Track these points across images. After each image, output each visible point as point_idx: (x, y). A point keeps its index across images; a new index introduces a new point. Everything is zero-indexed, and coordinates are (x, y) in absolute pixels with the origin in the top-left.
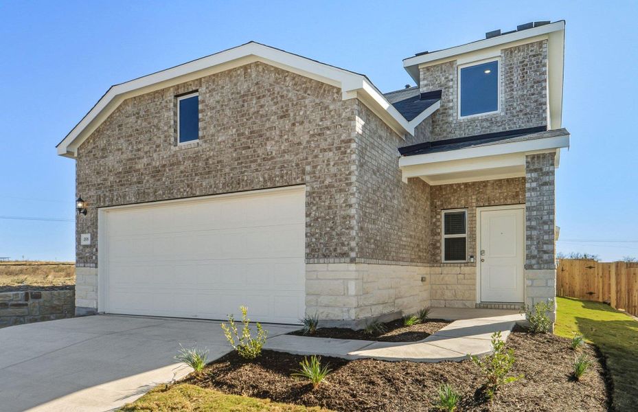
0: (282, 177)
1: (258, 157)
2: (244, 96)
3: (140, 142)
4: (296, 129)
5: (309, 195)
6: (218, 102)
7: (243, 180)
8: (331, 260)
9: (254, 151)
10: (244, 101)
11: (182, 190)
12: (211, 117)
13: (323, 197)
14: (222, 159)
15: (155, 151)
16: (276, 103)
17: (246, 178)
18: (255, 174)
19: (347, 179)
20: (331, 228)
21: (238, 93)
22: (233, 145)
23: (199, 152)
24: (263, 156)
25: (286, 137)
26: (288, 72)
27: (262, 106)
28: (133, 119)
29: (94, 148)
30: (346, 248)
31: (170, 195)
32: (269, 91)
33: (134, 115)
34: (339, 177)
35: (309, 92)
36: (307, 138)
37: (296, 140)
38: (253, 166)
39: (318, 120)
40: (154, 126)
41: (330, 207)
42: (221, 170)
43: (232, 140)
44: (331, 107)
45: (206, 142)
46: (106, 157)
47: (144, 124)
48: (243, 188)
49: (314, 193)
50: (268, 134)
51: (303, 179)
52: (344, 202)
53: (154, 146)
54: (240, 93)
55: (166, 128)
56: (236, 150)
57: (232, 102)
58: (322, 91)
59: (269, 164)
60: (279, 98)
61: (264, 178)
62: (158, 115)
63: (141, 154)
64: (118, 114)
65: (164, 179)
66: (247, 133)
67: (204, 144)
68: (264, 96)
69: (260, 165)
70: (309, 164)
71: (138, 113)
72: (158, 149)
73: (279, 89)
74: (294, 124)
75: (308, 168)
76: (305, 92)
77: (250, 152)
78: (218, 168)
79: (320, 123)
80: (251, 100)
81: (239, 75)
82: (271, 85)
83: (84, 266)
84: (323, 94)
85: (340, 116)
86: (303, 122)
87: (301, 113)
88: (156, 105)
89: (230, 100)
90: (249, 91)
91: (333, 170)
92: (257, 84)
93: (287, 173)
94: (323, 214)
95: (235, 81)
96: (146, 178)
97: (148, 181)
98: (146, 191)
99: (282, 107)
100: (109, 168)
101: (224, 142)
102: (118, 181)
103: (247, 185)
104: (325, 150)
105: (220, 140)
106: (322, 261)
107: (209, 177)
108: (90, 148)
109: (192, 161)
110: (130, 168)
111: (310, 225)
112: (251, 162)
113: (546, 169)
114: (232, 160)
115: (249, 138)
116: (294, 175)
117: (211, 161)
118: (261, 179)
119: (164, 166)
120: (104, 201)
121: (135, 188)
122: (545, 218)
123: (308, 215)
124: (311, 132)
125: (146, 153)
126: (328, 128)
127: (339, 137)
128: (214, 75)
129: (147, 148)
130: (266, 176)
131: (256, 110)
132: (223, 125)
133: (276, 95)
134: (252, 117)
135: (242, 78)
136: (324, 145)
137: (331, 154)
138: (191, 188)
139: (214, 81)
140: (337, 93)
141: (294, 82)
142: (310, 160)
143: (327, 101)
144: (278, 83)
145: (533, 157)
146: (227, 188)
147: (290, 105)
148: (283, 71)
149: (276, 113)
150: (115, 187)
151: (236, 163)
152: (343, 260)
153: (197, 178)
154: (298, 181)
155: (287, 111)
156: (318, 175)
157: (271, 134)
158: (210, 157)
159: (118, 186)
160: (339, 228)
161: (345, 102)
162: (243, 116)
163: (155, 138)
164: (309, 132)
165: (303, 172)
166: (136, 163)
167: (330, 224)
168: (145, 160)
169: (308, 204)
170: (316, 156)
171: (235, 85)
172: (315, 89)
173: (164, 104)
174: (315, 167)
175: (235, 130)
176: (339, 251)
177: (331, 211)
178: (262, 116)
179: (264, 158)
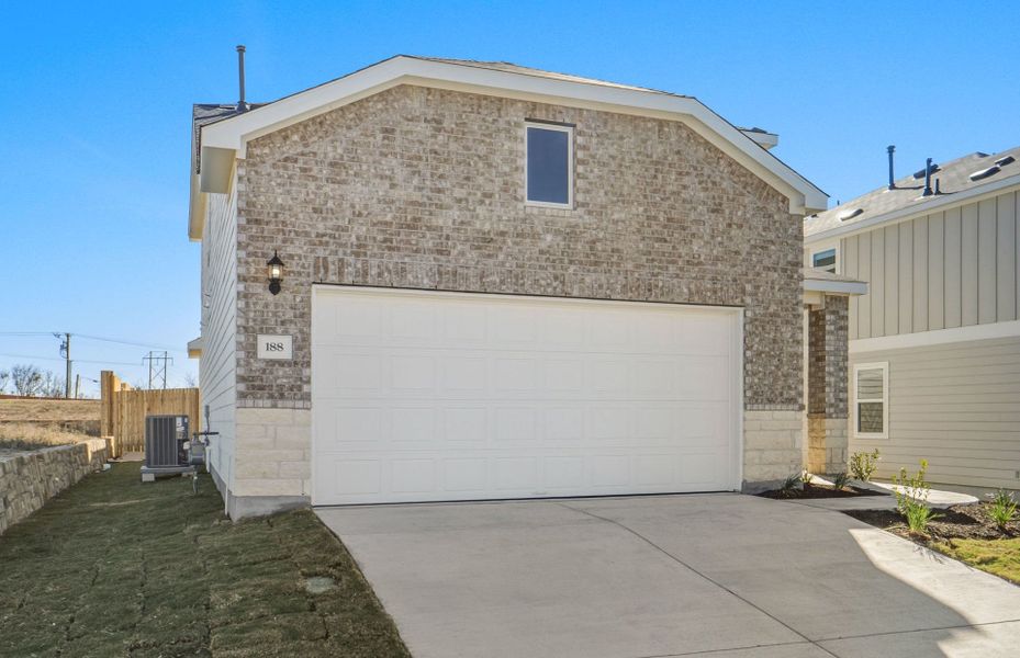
0: (715, 292)
1: (680, 257)
2: (657, 163)
3: (441, 177)
4: (733, 233)
5: (749, 322)
6: (613, 157)
7: (657, 286)
8: (779, 407)
9: (674, 247)
10: (656, 171)
11: (543, 282)
12: (600, 177)
13: (768, 327)
14: (620, 247)
15: (482, 202)
16: (706, 189)
17: (661, 284)
18: (675, 281)
19: (794, 309)
20: (777, 367)
21: (647, 156)
22: (639, 231)
23: (577, 225)
24: (687, 258)
25: (719, 239)
26: (722, 153)
27: (685, 187)
28: (423, 129)
29: (303, 154)
30: (793, 393)
31: (516, 285)
32: (695, 169)
33: (426, 120)
34: (785, 305)
35: (749, 189)
36: (745, 248)
37: (733, 248)
38: (672, 269)
39: (761, 229)
40: (479, 157)
41: (775, 341)
42: (618, 265)
43: (639, 223)
44: (776, 217)
45: (590, 213)
46: (344, 182)
47: (453, 146)
48: (656, 296)
49: (756, 320)
50: (694, 229)
51: (742, 301)
52: (791, 337)
53: (479, 194)
54: (651, 157)
55: (507, 169)
56: (643, 239)
57: (637, 166)
58: (765, 194)
59: (694, 272)
60: (710, 185)
61: (689, 289)
62: (488, 140)
63: (446, 199)
64: (380, 106)
65: (501, 257)
66: (662, 219)
67: (586, 217)
68: (688, 174)
69: (681, 269)
70: (749, 282)
71: (439, 122)
72: (487, 202)
73: (710, 172)
74: (730, 225)
75: (749, 287)
76: (745, 188)
77: (667, 248)
78: (613, 260)
79: (764, 234)
80: (668, 172)
81: (649, 129)
82: (698, 162)
83: (275, 406)
84: (767, 198)
85: (786, 231)
86: (742, 226)
87: (740, 213)
88: (484, 120)
89: (633, 162)
90: (666, 158)
91: (779, 295)
92: (678, 152)
93: (721, 289)
94: (767, 349)
95: (643, 136)
96: (459, 247)
97: (462, 254)
98: (460, 270)
99: (714, 198)
100: (353, 206)
101: (623, 221)
102: (380, 237)
103: (662, 295)
104: (769, 269)
105: (616, 216)
106: (767, 407)
107: (595, 271)
108: (291, 149)
109: (565, 239)
110: (415, 219)
111: (752, 362)
112: (669, 262)
113: (842, 313)
114: (638, 252)
115: (665, 227)
116: (731, 293)
117: (599, 246)
118: (685, 290)
119: (503, 234)
120: (341, 273)
121: (429, 261)
122: (841, 364)
123: (747, 348)
124: (752, 242)
125: (459, 201)
126: (773, 243)
127: (786, 256)
128: (607, 113)
129: (459, 193)
130: (692, 286)
131: (675, 189)
132: (621, 195)
133: (705, 178)
134: (669, 198)
135: (655, 137)
136: (767, 262)
137: (776, 275)
138: (563, 283)
139: (605, 123)
140: (783, 202)
141: (730, 169)
142: (750, 277)
143: (772, 207)
144: (709, 163)
145: (832, 298)
146: (630, 294)
147: (725, 198)
148: (717, 149)
149: (705, 203)
150: (373, 249)
151: (644, 258)
152: (791, 407)
153: (572, 269)
154: (737, 301)
155: (720, 204)
156: (760, 299)
157: (699, 229)
158: (599, 240)
159: (380, 247)
160: (786, 368)
161: (792, 215)
162: (655, 191)
163: (480, 180)
164: (749, 241)
165: (743, 291)
166: (431, 214)
167: (775, 362)
168: (455, 213)
169: (748, 335)
170: (758, 274)
171: (644, 141)
172: (757, 188)
173: (502, 124)
174: (758, 287)
175: (641, 209)
176: (785, 396)
177: (776, 346)
178: (684, 201)
179: (688, 261)
